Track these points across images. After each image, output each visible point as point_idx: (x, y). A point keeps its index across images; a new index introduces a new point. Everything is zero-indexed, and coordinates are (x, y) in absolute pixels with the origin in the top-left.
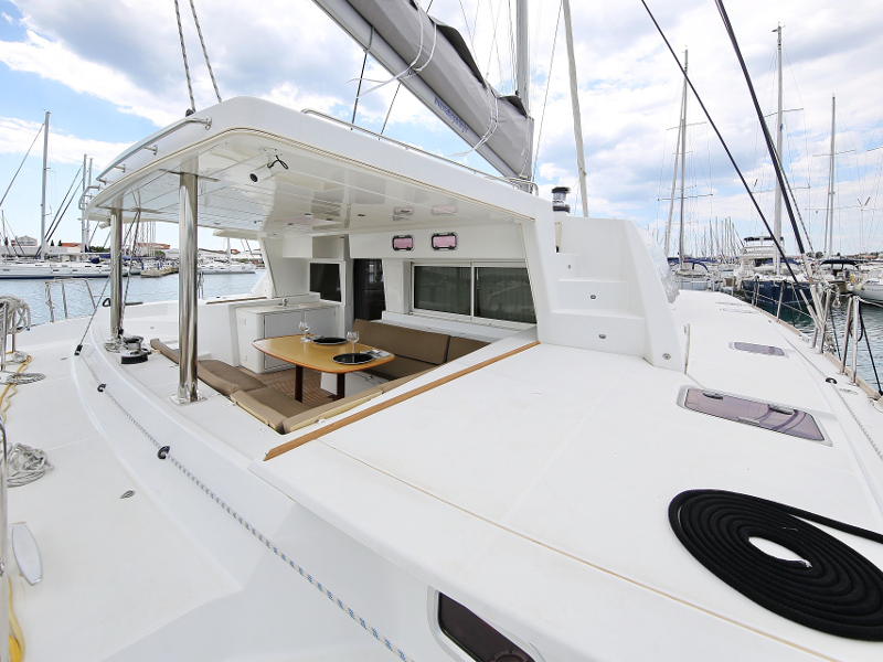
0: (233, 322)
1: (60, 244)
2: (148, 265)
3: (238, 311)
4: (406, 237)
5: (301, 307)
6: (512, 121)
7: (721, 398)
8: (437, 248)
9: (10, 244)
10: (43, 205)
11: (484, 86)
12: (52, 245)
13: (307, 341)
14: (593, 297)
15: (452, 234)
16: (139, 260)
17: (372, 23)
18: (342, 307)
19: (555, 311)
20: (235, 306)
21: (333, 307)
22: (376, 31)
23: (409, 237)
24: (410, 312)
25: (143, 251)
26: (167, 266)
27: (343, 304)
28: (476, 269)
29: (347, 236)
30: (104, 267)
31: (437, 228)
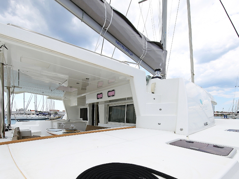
0: (52, 126)
1: (30, 111)
2: (52, 116)
3: (54, 123)
4: (101, 94)
6: (154, 51)
7: (193, 142)
8: (109, 96)
9: (18, 110)
10: (24, 99)
11: (141, 37)
12: (28, 111)
15: (114, 90)
16: (50, 114)
17: (83, 9)
18: (88, 123)
22: (85, 12)
24: (107, 123)
25: (51, 112)
26: (57, 116)
27: (88, 121)
28: (127, 105)
29: (85, 96)
30: (40, 116)
31: (109, 88)
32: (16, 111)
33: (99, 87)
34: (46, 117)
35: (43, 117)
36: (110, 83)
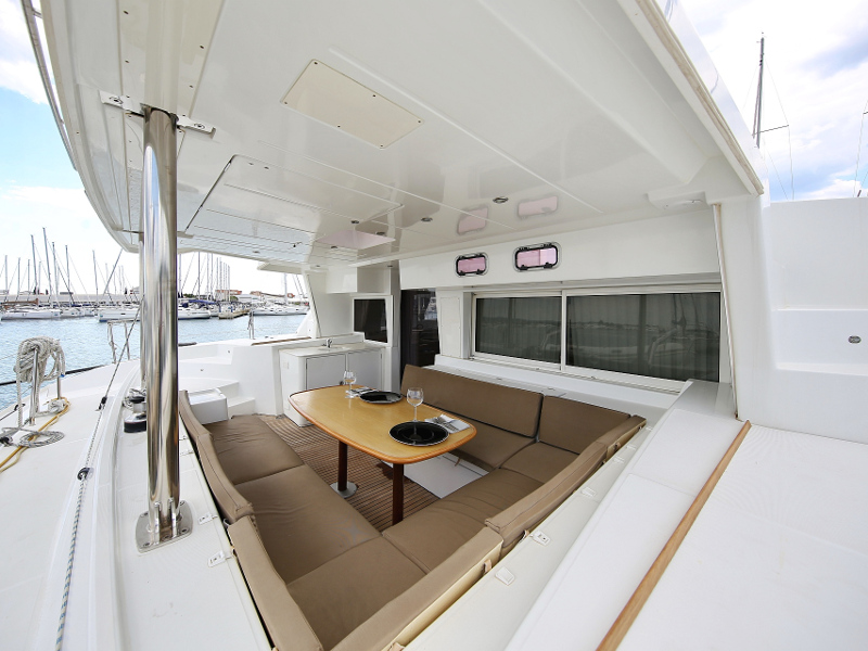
0: (277, 365)
2: (225, 309)
3: (282, 353)
4: (477, 256)
5: (345, 348)
8: (524, 268)
9: (129, 292)
13: (352, 396)
14: (854, 340)
15: (550, 246)
16: (218, 303)
18: (388, 350)
19: (781, 365)
20: (279, 347)
21: (379, 348)
23: (481, 256)
24: (470, 357)
25: (222, 297)
26: (239, 309)
27: (389, 345)
28: (569, 299)
29: (397, 262)
30: (192, 310)
31: (524, 238)
32: (123, 293)
33: (464, 233)
34: (209, 313)
35: (201, 312)
36: (527, 217)
